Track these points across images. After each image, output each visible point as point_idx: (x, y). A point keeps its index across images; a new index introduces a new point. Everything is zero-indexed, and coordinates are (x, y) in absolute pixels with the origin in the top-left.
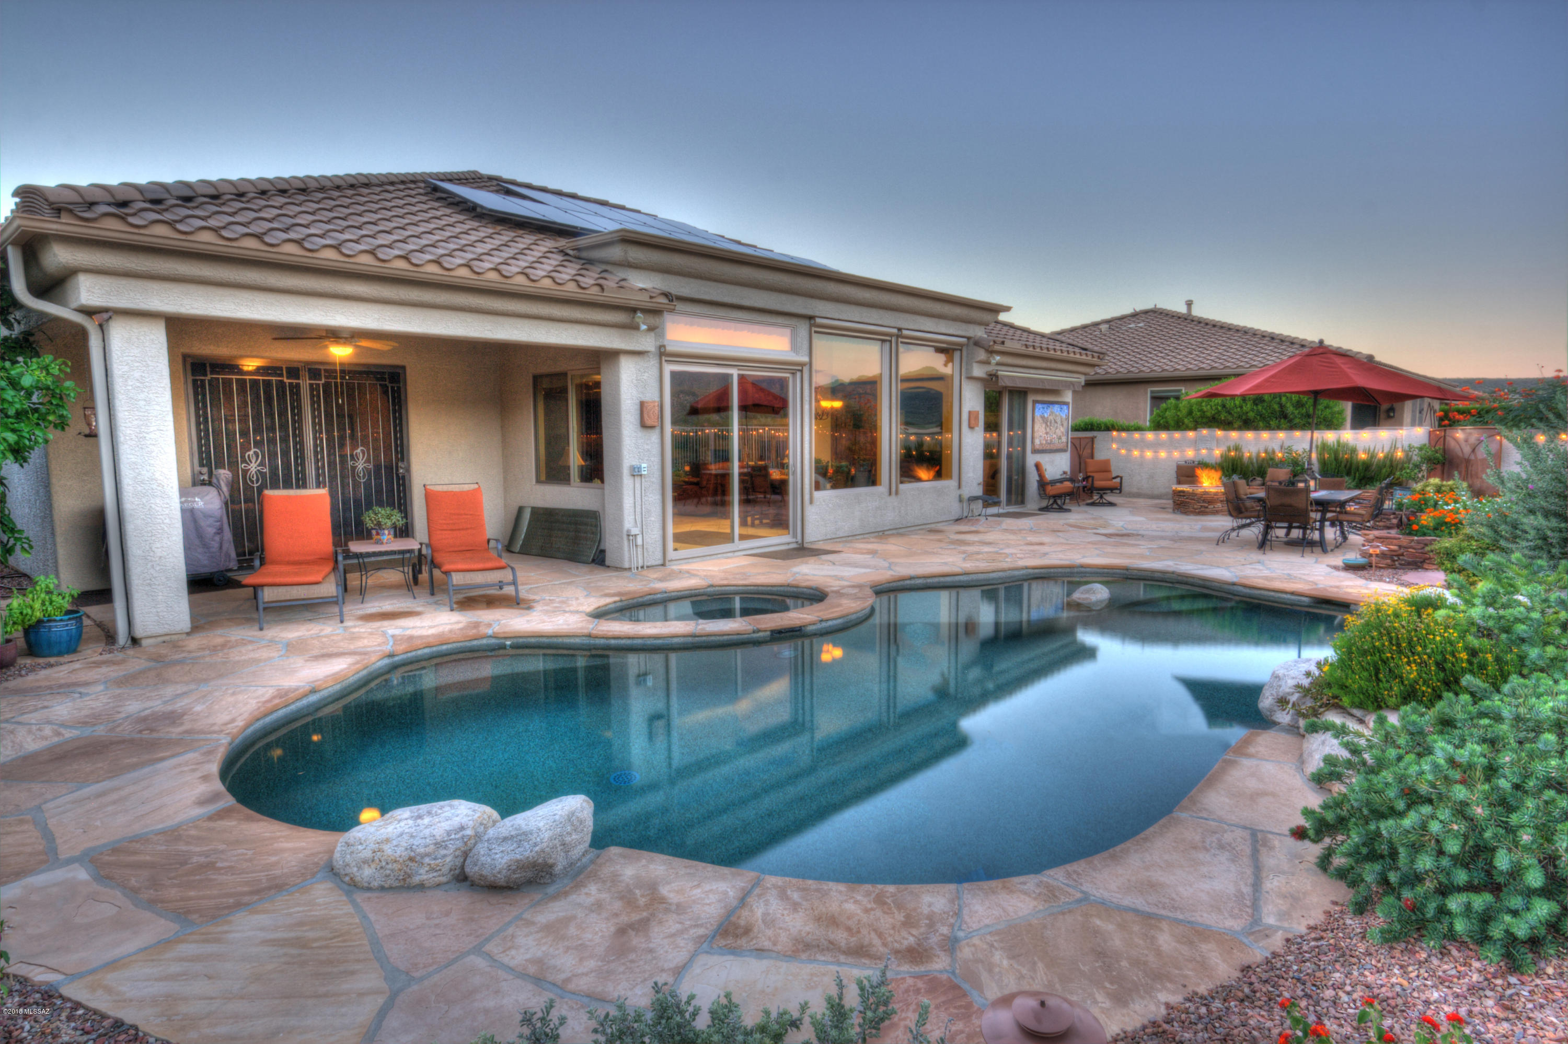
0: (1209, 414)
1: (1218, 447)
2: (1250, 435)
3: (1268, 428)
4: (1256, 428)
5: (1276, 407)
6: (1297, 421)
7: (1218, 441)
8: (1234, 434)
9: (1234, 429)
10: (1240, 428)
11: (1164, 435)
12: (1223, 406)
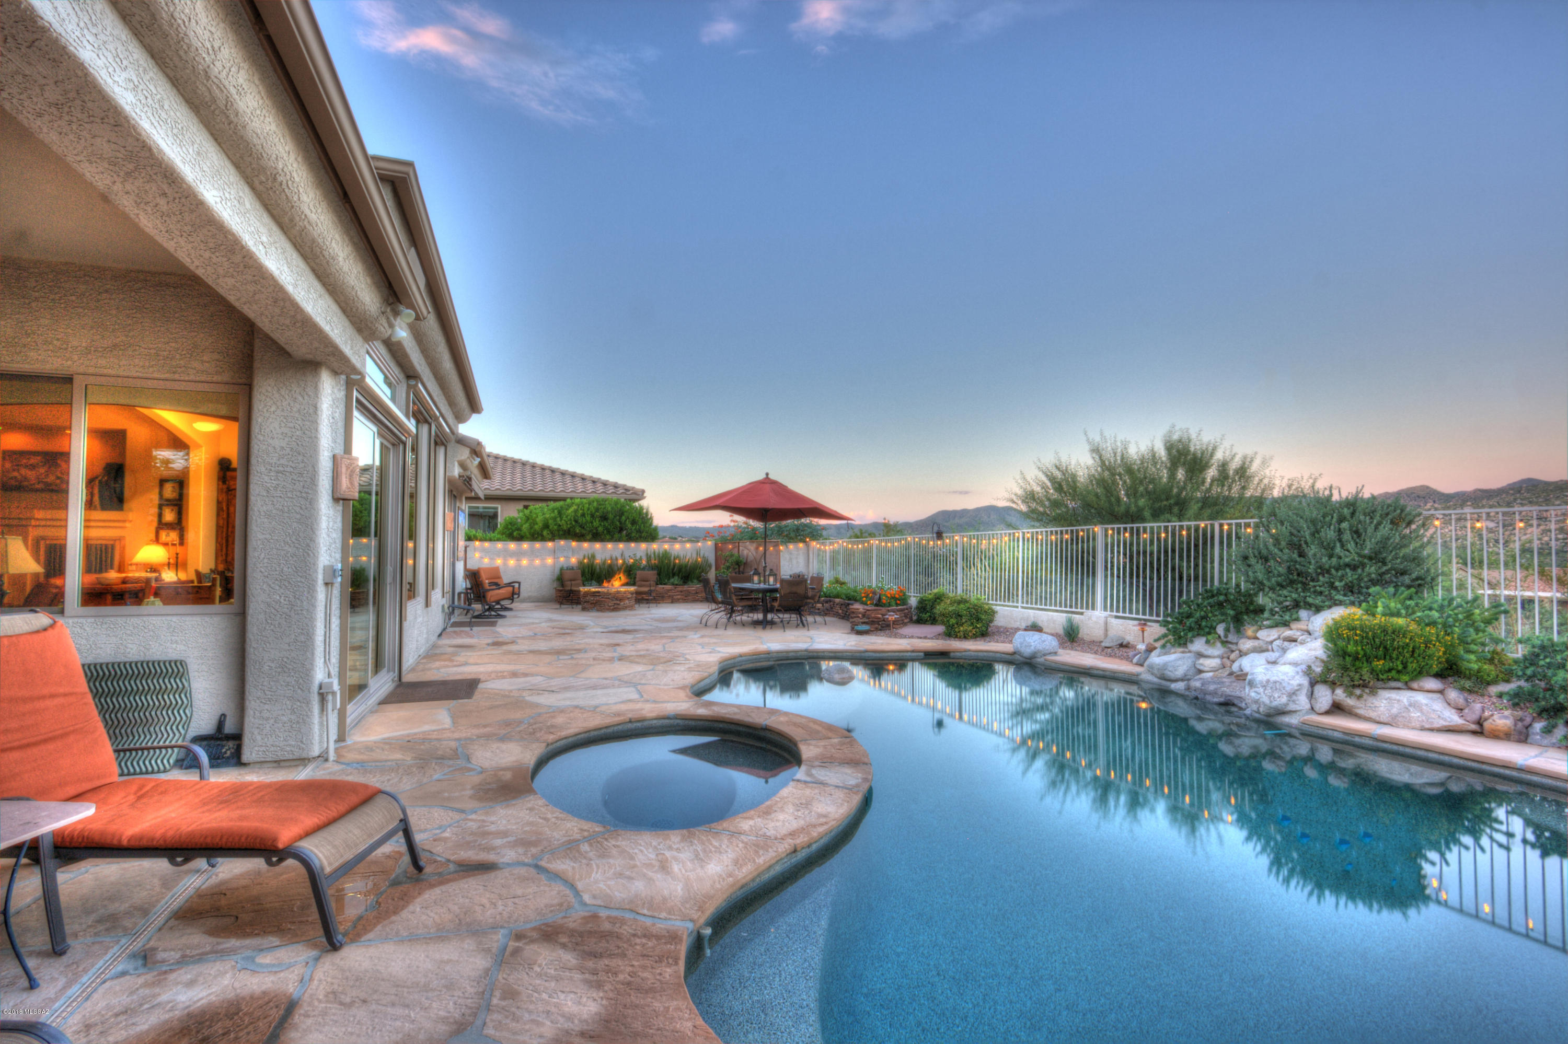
0: (565, 528)
1: (573, 555)
2: (598, 545)
3: (612, 539)
4: (603, 541)
5: (618, 523)
6: (633, 535)
7: (574, 551)
8: (586, 545)
9: (585, 540)
10: (590, 540)
11: (525, 545)
12: (576, 521)
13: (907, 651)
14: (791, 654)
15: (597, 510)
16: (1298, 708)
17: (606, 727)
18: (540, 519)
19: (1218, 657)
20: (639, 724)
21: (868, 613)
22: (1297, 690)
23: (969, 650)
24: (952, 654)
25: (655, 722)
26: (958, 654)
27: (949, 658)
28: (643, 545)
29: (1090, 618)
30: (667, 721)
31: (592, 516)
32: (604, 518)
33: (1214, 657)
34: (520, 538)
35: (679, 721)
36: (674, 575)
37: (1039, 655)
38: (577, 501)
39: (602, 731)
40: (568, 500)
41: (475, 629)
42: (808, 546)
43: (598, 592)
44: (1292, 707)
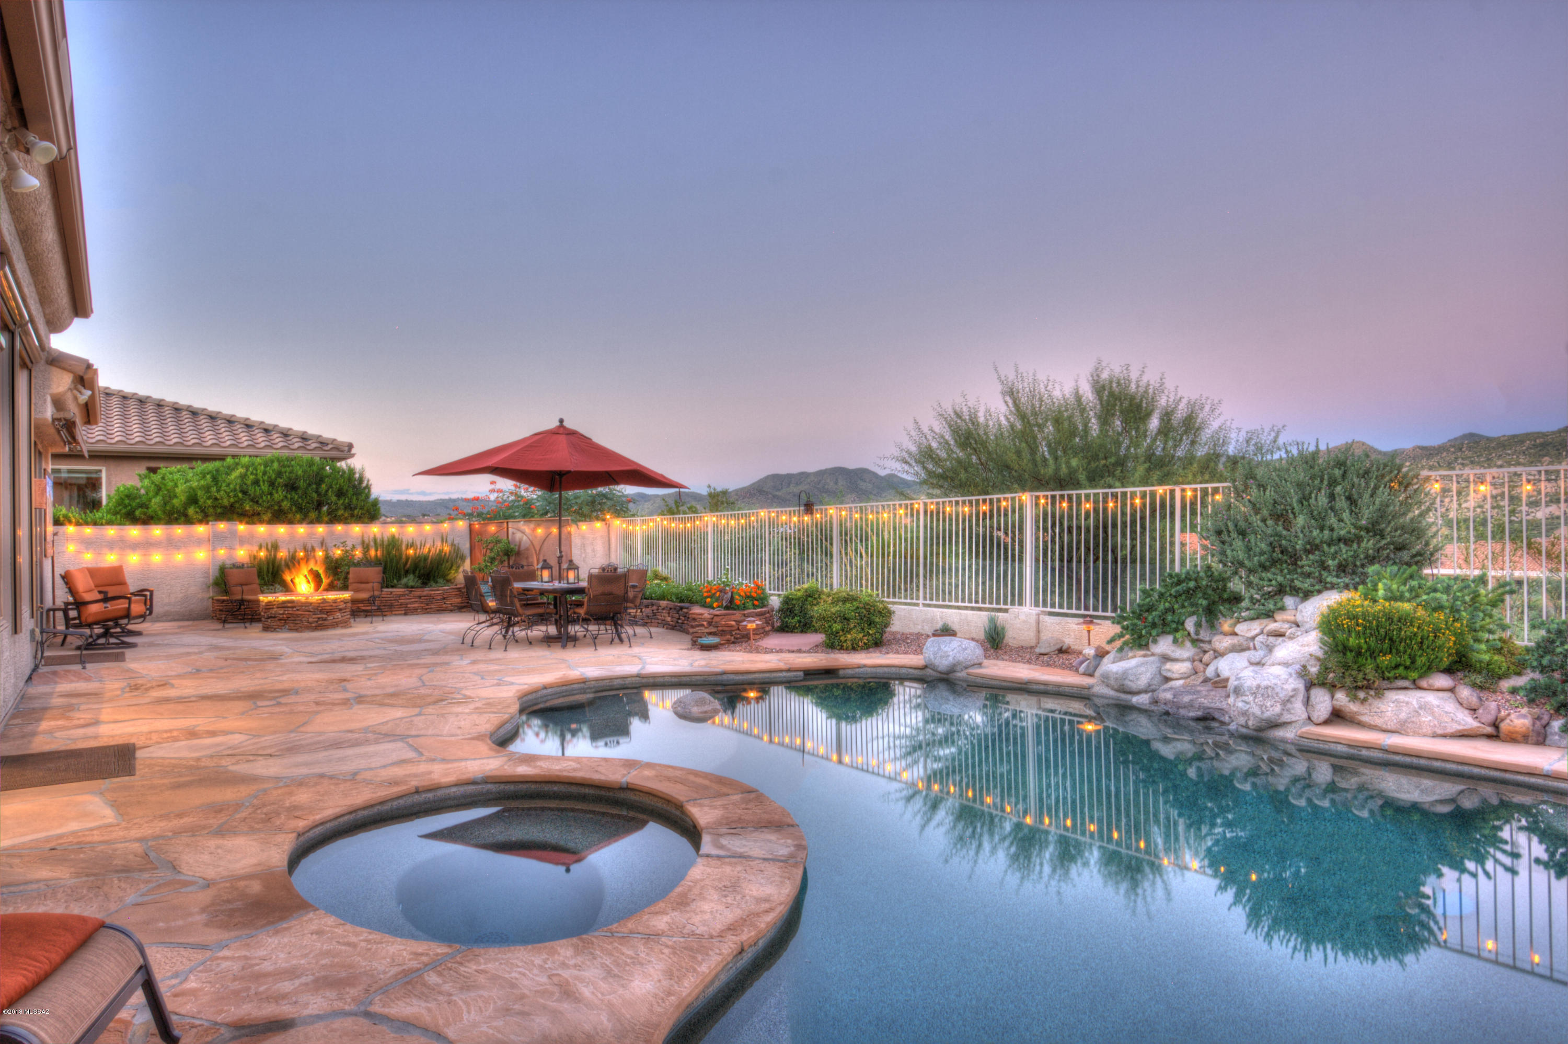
0: (226, 502)
1: (241, 545)
2: (281, 529)
3: (305, 519)
4: (290, 522)
5: (315, 495)
6: (340, 512)
7: (242, 539)
8: (262, 529)
9: (261, 522)
10: (270, 522)
11: (157, 531)
12: (245, 493)
13: (781, 671)
14: (616, 682)
15: (279, 474)
16: (1294, 719)
17: (381, 803)
18: (181, 488)
19: (1188, 659)
20: (430, 795)
21: (716, 619)
22: (1292, 697)
23: (865, 666)
24: (841, 672)
25: (454, 789)
26: (850, 672)
27: (838, 677)
28: (357, 529)
29: (1017, 617)
30: (471, 788)
31: (272, 484)
32: (291, 487)
33: (1183, 660)
34: (147, 520)
35: (489, 786)
36: (407, 572)
37: (958, 668)
38: (245, 460)
39: (375, 809)
40: (229, 460)
41: (88, 666)
42: (608, 526)
43: (288, 602)
44: (1287, 717)
